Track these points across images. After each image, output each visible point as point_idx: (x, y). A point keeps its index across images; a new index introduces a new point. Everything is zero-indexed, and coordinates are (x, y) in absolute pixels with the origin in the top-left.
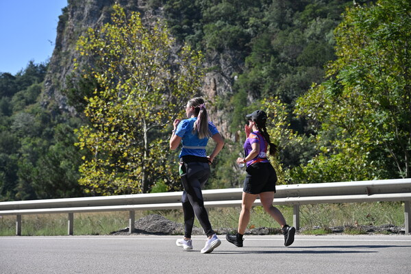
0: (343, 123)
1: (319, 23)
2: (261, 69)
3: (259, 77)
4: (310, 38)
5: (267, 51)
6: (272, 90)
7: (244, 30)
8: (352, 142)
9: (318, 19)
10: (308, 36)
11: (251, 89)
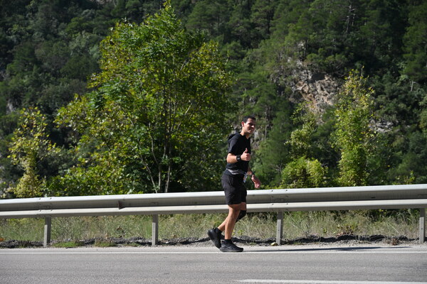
0: (102, 136)
1: (84, 37)
2: (22, 78)
3: (20, 85)
4: (75, 51)
5: (30, 59)
6: (33, 99)
7: (7, 37)
8: (110, 154)
9: (83, 32)
10: (73, 48)
11: (11, 97)
